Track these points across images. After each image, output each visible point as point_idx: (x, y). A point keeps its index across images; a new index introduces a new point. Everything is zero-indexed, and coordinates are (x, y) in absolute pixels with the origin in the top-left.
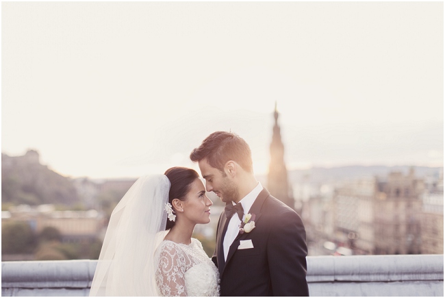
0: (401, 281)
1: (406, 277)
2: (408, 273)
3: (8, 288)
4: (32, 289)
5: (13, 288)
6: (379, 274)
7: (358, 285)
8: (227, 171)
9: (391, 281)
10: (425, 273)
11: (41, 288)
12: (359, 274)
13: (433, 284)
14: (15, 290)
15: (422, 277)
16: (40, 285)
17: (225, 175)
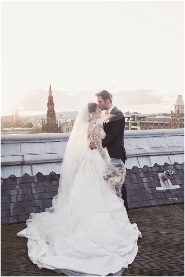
0: (139, 137)
1: (140, 136)
2: (141, 135)
3: (18, 143)
4: (27, 143)
5: (20, 143)
6: (133, 135)
7: (127, 139)
8: (106, 102)
9: (136, 138)
10: (146, 135)
11: (30, 143)
12: (128, 136)
13: (148, 138)
14: (21, 143)
15: (145, 136)
16: (29, 141)
17: (105, 103)
